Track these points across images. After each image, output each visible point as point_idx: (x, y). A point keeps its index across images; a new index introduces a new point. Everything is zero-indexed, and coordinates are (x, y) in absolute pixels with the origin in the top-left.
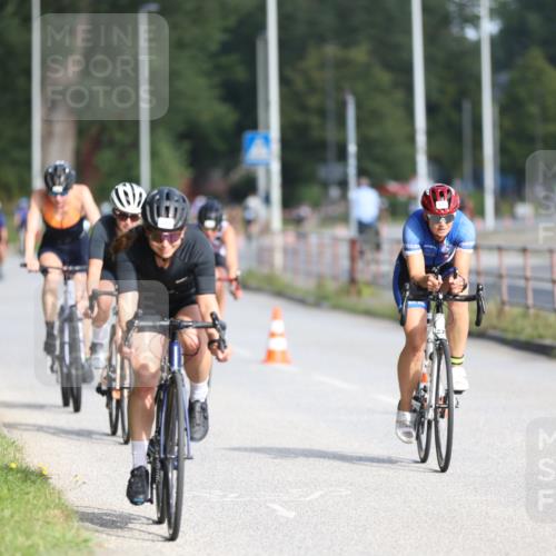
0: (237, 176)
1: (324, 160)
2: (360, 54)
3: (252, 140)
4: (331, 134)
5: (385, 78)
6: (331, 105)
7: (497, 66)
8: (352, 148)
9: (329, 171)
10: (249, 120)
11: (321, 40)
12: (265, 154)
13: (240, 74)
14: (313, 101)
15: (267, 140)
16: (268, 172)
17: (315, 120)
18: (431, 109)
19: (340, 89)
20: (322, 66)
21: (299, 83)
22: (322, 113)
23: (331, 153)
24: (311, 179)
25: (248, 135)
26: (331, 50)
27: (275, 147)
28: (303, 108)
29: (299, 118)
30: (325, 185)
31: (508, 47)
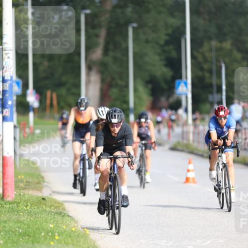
0: (172, 100)
1: (211, 93)
2: (227, 45)
3: (179, 84)
4: (214, 81)
5: (238, 56)
6: (214, 68)
8: (224, 87)
9: (215, 97)
10: (178, 75)
11: (210, 39)
12: (185, 90)
13: (174, 54)
14: (206, 66)
15: (186, 84)
16: (187, 98)
17: (207, 75)
19: (218, 61)
20: (211, 50)
21: (200, 58)
22: (210, 71)
23: (215, 89)
24: (206, 101)
25: (177, 81)
26: (214, 43)
27: (190, 86)
28: (202, 69)
29: (200, 73)
30: (212, 104)
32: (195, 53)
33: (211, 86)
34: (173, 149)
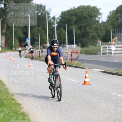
0: (25, 44)
1: (36, 42)
2: (40, 28)
3: (27, 39)
4: (37, 38)
5: (43, 31)
6: (37, 35)
7: (57, 30)
8: (39, 40)
9: (37, 43)
10: (27, 37)
12: (28, 41)
13: (25, 31)
14: (34, 34)
15: (29, 39)
16: (29, 43)
17: (35, 37)
18: (49, 35)
19: (38, 33)
20: (36, 30)
21: (33, 32)
22: (36, 36)
23: (37, 41)
24: (34, 44)
25: (26, 38)
26: (37, 28)
27: (30, 40)
28: (33, 35)
29: (33, 36)
30: (36, 45)
31: (58, 27)
32: (31, 30)
33: (36, 40)
34: (26, 57)
